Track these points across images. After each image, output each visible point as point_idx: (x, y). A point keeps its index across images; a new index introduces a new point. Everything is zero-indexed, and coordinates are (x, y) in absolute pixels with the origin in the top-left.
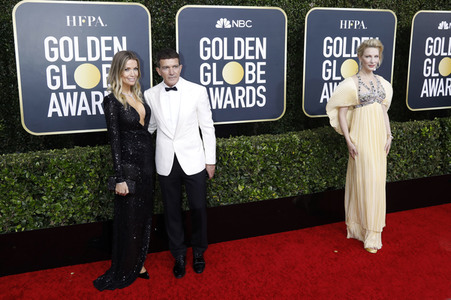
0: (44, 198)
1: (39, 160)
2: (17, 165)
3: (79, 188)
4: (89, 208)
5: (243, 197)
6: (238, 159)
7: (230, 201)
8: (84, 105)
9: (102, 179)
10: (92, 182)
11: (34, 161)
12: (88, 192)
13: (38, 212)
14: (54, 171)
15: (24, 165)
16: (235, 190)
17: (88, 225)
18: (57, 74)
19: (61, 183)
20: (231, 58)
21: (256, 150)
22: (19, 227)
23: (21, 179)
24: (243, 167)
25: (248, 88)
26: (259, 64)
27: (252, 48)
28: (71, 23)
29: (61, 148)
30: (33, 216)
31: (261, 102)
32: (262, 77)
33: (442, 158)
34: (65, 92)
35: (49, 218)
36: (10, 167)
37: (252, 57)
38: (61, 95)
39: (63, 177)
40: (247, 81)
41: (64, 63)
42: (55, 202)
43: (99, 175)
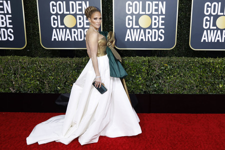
3: (137, 76)
4: (141, 87)
5: (221, 91)
6: (221, 70)
7: (214, 93)
8: (142, 36)
9: (148, 73)
10: (144, 74)
12: (141, 79)
16: (217, 87)
24: (223, 75)
29: (130, 56)
34: (134, 29)
38: (132, 30)
41: (134, 15)
43: (147, 71)
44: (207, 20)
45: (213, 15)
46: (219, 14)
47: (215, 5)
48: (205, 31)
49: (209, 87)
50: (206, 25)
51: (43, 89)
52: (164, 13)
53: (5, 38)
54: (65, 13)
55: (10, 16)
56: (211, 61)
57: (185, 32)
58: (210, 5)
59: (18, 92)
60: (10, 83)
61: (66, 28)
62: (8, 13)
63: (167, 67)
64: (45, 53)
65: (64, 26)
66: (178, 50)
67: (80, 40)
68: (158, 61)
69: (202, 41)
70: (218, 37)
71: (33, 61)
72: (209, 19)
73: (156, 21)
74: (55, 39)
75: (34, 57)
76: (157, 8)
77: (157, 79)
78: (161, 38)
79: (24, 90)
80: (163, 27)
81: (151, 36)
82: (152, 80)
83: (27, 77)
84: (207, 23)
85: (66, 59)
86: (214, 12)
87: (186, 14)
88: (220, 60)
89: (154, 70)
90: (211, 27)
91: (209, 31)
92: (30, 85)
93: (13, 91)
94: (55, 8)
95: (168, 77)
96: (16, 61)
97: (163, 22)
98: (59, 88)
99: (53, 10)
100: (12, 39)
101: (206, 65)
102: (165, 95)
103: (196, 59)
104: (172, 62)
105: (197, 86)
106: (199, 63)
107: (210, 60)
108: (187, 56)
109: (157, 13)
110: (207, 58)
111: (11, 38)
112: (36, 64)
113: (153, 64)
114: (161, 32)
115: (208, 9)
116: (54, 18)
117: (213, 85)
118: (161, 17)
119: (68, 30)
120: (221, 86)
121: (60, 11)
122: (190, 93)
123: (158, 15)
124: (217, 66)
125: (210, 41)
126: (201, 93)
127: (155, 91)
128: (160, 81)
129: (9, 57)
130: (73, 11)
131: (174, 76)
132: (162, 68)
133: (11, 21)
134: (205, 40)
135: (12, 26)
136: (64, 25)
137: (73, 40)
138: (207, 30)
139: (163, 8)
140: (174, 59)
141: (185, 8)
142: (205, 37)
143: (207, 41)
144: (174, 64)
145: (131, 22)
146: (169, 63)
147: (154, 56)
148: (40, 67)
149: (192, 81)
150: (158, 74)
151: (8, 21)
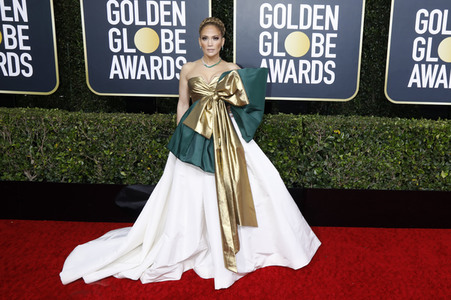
5: (445, 185)
6: (445, 143)
7: (431, 187)
9: (302, 147)
10: (293, 149)
16: (437, 176)
24: (449, 153)
43: (300, 142)
44: (420, 45)
46: (444, 32)
47: (436, 16)
48: (416, 66)
49: (420, 176)
50: (418, 54)
51: (91, 174)
52: (335, 28)
53: (14, 71)
54: (138, 23)
55: (27, 27)
56: (427, 126)
57: (376, 66)
58: (427, 15)
59: (41, 180)
60: (24, 162)
61: (139, 54)
62: (21, 22)
63: (339, 136)
64: (95, 104)
65: (134, 51)
66: (363, 101)
67: (166, 78)
68: (322, 123)
69: (410, 85)
70: (442, 78)
71: (71, 118)
72: (424, 42)
73: (320, 45)
74: (116, 76)
75: (74, 110)
76: (321, 17)
77: (319, 160)
78: (329, 79)
79: (53, 177)
80: (334, 56)
81: (310, 74)
82: (310, 160)
83: (59, 150)
84: (420, 49)
85: (137, 116)
86: (435, 28)
87: (380, 30)
88: (444, 124)
89: (313, 142)
90: (429, 59)
91: (423, 66)
92: (65, 167)
93: (31, 178)
94: (116, 13)
95: (341, 156)
96: (38, 118)
97: (334, 46)
98: (123, 173)
99: (114, 18)
100: (30, 74)
101: (416, 133)
102: (333, 190)
103: (398, 121)
104: (350, 126)
105: (397, 175)
106: (402, 129)
107: (425, 123)
108: (380, 114)
109: (321, 28)
110: (419, 118)
111: (27, 71)
112: (78, 125)
113: (311, 130)
114: (330, 67)
115: (423, 22)
116: (114, 33)
117: (428, 172)
118: (329, 36)
119: (142, 58)
120: (444, 175)
121: (127, 19)
122: (383, 189)
123: (324, 33)
124: (438, 136)
125: (425, 86)
126: (404, 188)
127: (316, 182)
128: (326, 163)
129: (24, 111)
130: (153, 20)
131: (353, 154)
132: (330, 137)
133: (27, 38)
134: (415, 84)
135: (29, 48)
136: (134, 47)
137: (153, 78)
138: (420, 63)
139: (333, 17)
140: (354, 119)
141: (379, 19)
142: (415, 78)
143: (419, 86)
144: (352, 131)
145: (269, 45)
146: (344, 127)
147: (315, 113)
148: (86, 131)
149: (388, 165)
150: (321, 148)
151: (22, 38)
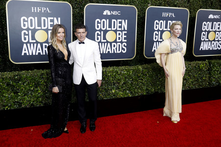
0: (19, 94)
1: (17, 76)
2: (7, 78)
3: (36, 89)
4: (41, 99)
5: (114, 96)
6: (113, 77)
7: (108, 97)
8: (39, 50)
10: (42, 87)
11: (15, 76)
12: (40, 91)
13: (16, 100)
14: (24, 81)
15: (10, 78)
16: (111, 92)
17: (40, 107)
18: (27, 35)
19: (27, 87)
20: (110, 29)
21: (121, 73)
22: (7, 107)
23: (8, 85)
24: (115, 81)
25: (118, 44)
26: (124, 32)
27: (120, 25)
28: (34, 11)
29: (28, 70)
30: (14, 102)
31: (124, 51)
32: (125, 39)
33: (209, 79)
34: (30, 43)
35: (21, 103)
36: (3, 79)
37: (120, 29)
38: (29, 45)
39: (28, 84)
40: (118, 41)
41: (30, 29)
42: (24, 96)
43: (46, 83)
44: (98, 34)
45: (103, 30)
46: (108, 29)
49: (103, 93)
56: (104, 70)
58: (100, 21)
70: (109, 49)
76: (52, 23)
86: (104, 27)
88: (111, 69)
91: (100, 44)
115: (98, 25)
117: (107, 91)
120: (113, 91)
124: (109, 75)
139: (58, 23)
145: (27, 37)
